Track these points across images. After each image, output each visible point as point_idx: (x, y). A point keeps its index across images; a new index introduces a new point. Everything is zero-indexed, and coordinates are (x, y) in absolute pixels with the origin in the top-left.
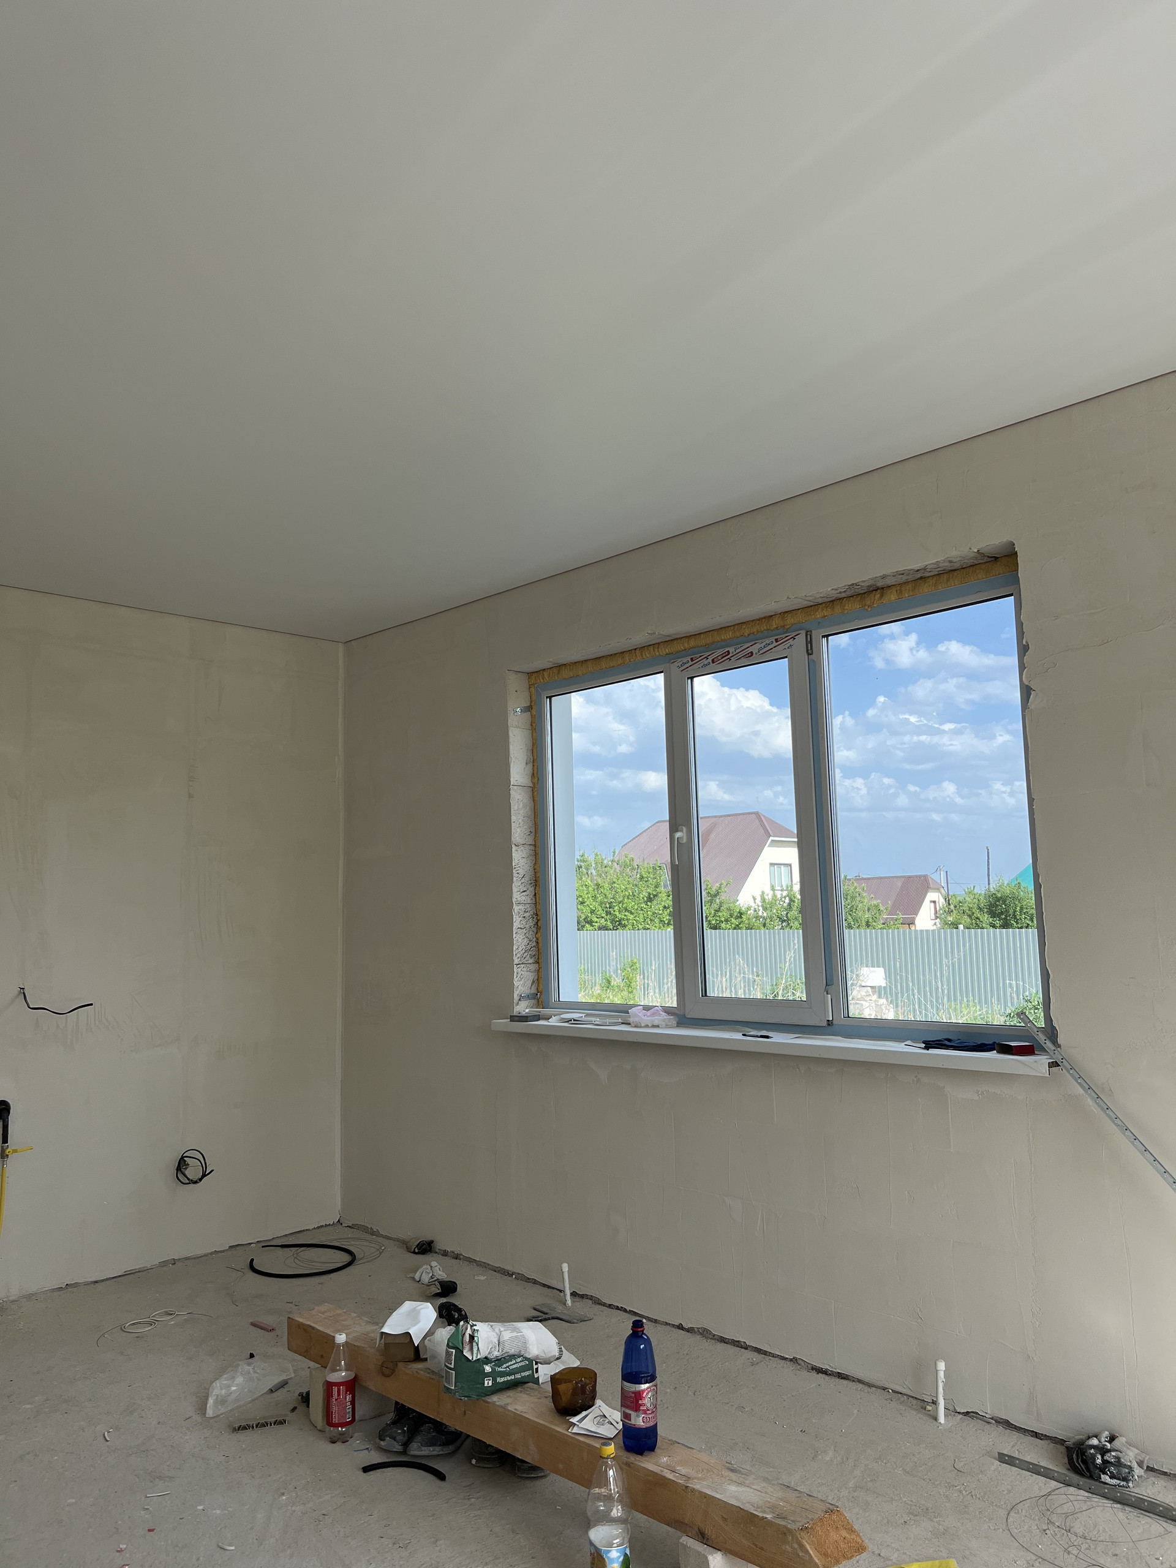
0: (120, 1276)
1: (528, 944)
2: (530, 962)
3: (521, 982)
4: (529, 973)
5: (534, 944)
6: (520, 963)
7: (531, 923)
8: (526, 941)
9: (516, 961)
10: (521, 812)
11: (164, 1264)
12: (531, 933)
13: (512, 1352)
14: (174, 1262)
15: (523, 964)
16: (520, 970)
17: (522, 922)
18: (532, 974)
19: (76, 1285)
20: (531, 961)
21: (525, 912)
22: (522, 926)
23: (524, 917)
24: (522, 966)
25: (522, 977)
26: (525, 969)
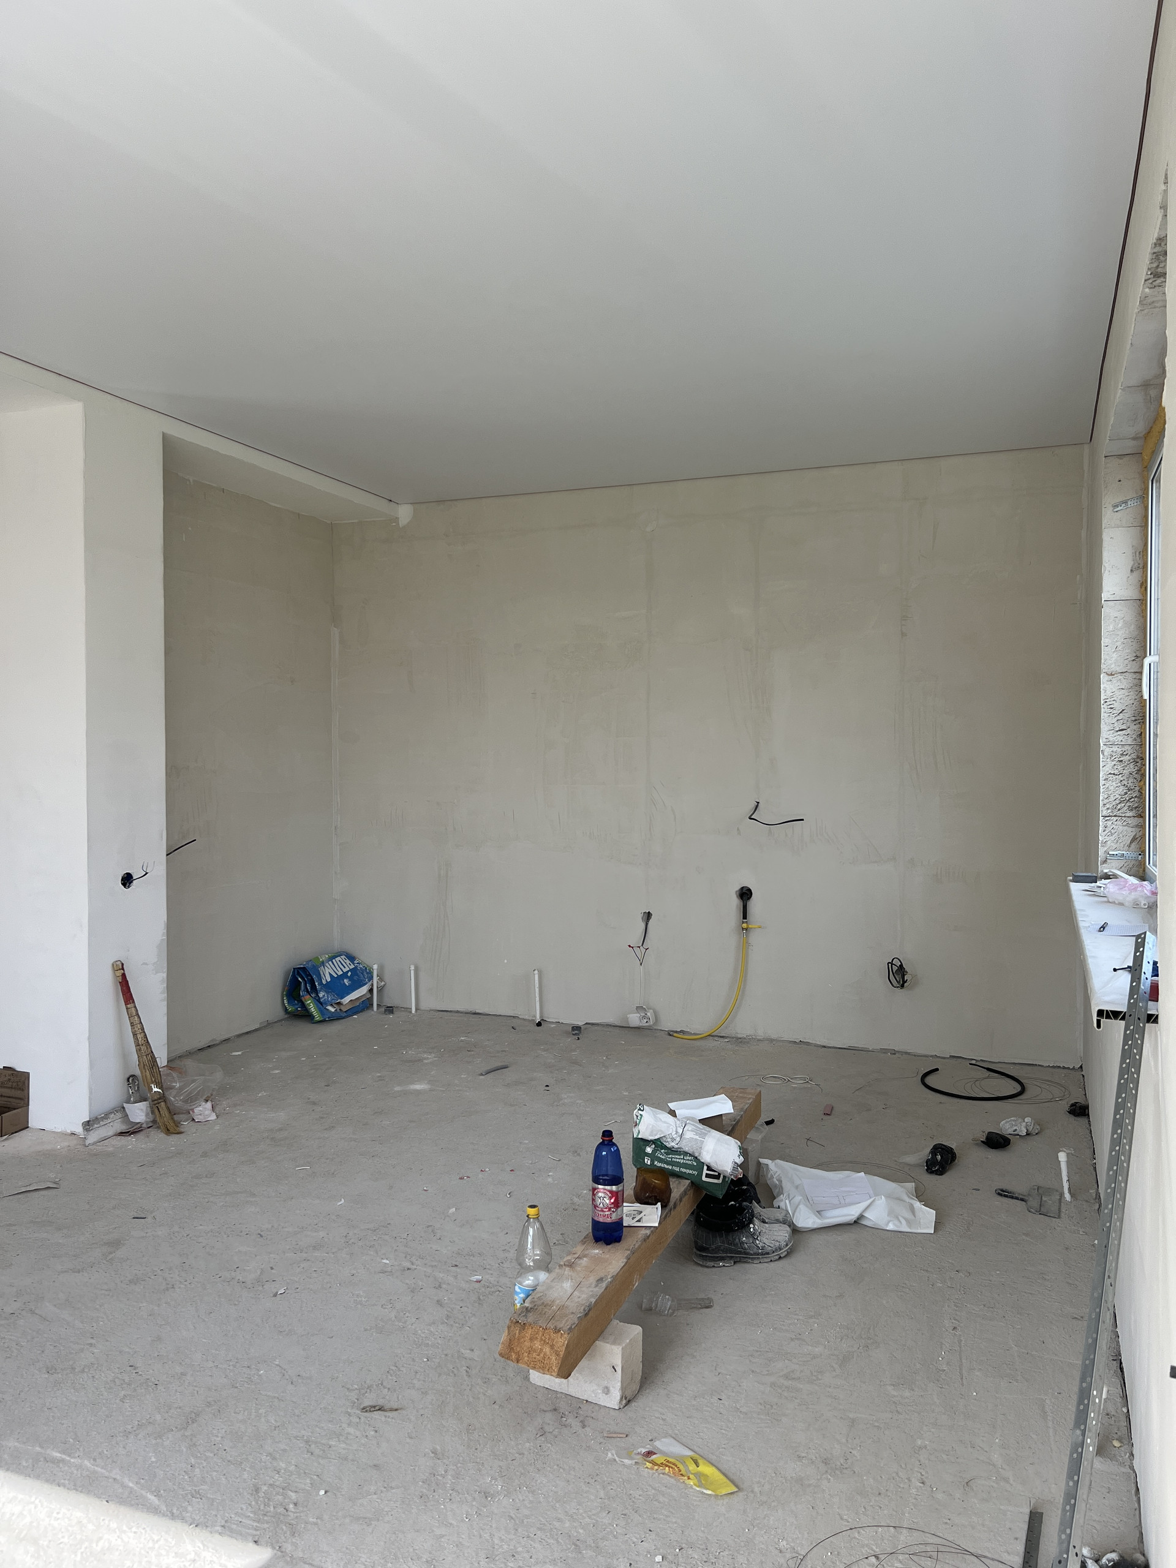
0: (845, 1049)
1: (1126, 793)
2: (1127, 815)
3: (1112, 838)
4: (1126, 827)
5: (1137, 794)
6: (1111, 814)
7: (1131, 768)
8: (1122, 790)
9: (1103, 811)
10: (1120, 633)
11: (885, 1051)
12: (1131, 780)
13: (686, 1149)
14: (894, 1052)
15: (1115, 816)
16: (1109, 823)
17: (1116, 767)
18: (1131, 829)
19: (808, 1044)
20: (1130, 814)
21: (1122, 755)
22: (1116, 772)
23: (1121, 761)
24: (1115, 818)
25: (1113, 831)
26: (1119, 823)
